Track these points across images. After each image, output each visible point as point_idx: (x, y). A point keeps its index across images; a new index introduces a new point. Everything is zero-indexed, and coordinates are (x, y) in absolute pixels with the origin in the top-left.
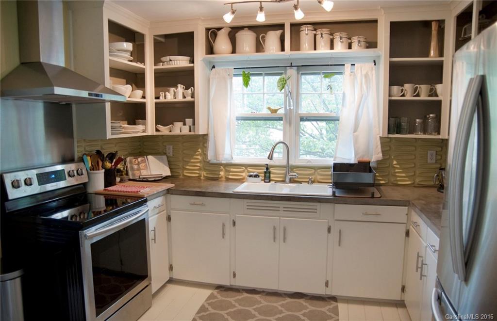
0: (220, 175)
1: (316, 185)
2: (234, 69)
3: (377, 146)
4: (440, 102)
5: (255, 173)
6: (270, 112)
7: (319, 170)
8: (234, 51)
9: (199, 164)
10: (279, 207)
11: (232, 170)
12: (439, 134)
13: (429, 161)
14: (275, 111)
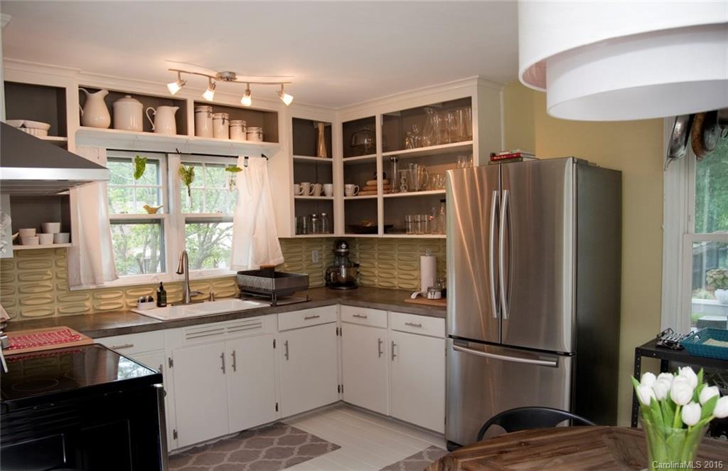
0: (86, 306)
1: (219, 302)
2: (107, 150)
3: (277, 249)
4: (331, 201)
5: (141, 298)
6: (147, 213)
7: (214, 284)
8: (112, 126)
9: (48, 295)
10: (223, 329)
11: (104, 296)
12: (333, 232)
13: (314, 261)
14: (154, 211)
